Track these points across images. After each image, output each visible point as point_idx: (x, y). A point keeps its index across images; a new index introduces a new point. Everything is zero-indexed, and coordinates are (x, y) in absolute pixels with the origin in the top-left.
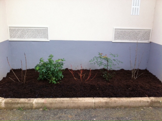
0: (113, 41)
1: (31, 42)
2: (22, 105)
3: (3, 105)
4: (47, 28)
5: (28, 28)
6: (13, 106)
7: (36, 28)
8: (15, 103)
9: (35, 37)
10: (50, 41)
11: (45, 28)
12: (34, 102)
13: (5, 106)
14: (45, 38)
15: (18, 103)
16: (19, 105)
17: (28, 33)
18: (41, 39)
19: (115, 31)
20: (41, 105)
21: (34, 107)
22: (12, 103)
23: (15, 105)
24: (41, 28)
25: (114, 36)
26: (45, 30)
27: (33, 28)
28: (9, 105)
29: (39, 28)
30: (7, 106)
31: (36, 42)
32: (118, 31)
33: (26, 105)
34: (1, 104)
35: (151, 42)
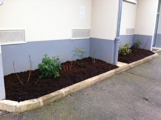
0: (72, 39)
1: (9, 46)
2: (56, 98)
3: (42, 104)
4: (24, 30)
5: (5, 31)
6: (50, 101)
7: (13, 31)
8: (51, 98)
9: (13, 40)
10: (27, 42)
11: (22, 31)
12: (63, 92)
13: (43, 104)
14: (22, 40)
15: (53, 97)
16: (54, 99)
17: (5, 37)
18: (18, 41)
19: (73, 31)
20: (68, 93)
21: (64, 96)
22: (49, 99)
23: (51, 100)
24: (18, 30)
25: (72, 36)
26: (22, 32)
27: (10, 31)
28: (47, 102)
29: (17, 31)
30: (45, 103)
31: (13, 45)
32: (74, 31)
33: (59, 97)
34: (40, 103)
35: (90, 38)
